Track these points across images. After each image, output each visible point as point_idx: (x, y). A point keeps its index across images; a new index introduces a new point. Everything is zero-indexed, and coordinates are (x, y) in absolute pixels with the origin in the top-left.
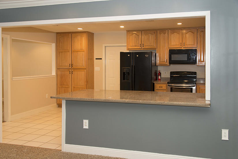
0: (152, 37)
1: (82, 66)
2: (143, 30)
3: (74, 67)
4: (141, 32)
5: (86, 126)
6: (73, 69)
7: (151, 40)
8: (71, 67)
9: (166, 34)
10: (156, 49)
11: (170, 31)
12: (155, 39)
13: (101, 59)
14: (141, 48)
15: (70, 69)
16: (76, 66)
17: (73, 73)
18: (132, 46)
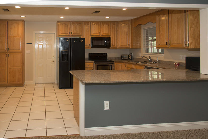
0: (78, 27)
1: (18, 50)
2: (71, 21)
3: (10, 51)
4: (69, 22)
5: (107, 107)
6: (9, 52)
7: (77, 29)
8: (7, 50)
9: (89, 25)
10: (81, 36)
11: (91, 23)
12: (81, 29)
13: (32, 44)
14: (69, 35)
15: (7, 52)
16: (12, 50)
17: (9, 56)
18: (62, 34)
